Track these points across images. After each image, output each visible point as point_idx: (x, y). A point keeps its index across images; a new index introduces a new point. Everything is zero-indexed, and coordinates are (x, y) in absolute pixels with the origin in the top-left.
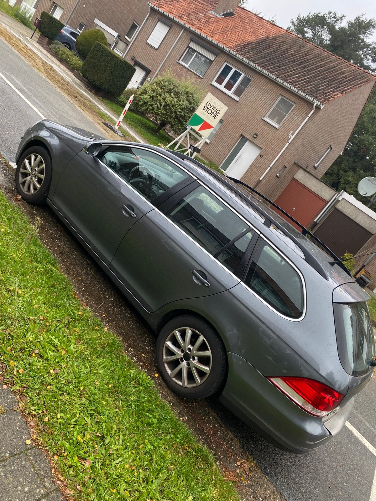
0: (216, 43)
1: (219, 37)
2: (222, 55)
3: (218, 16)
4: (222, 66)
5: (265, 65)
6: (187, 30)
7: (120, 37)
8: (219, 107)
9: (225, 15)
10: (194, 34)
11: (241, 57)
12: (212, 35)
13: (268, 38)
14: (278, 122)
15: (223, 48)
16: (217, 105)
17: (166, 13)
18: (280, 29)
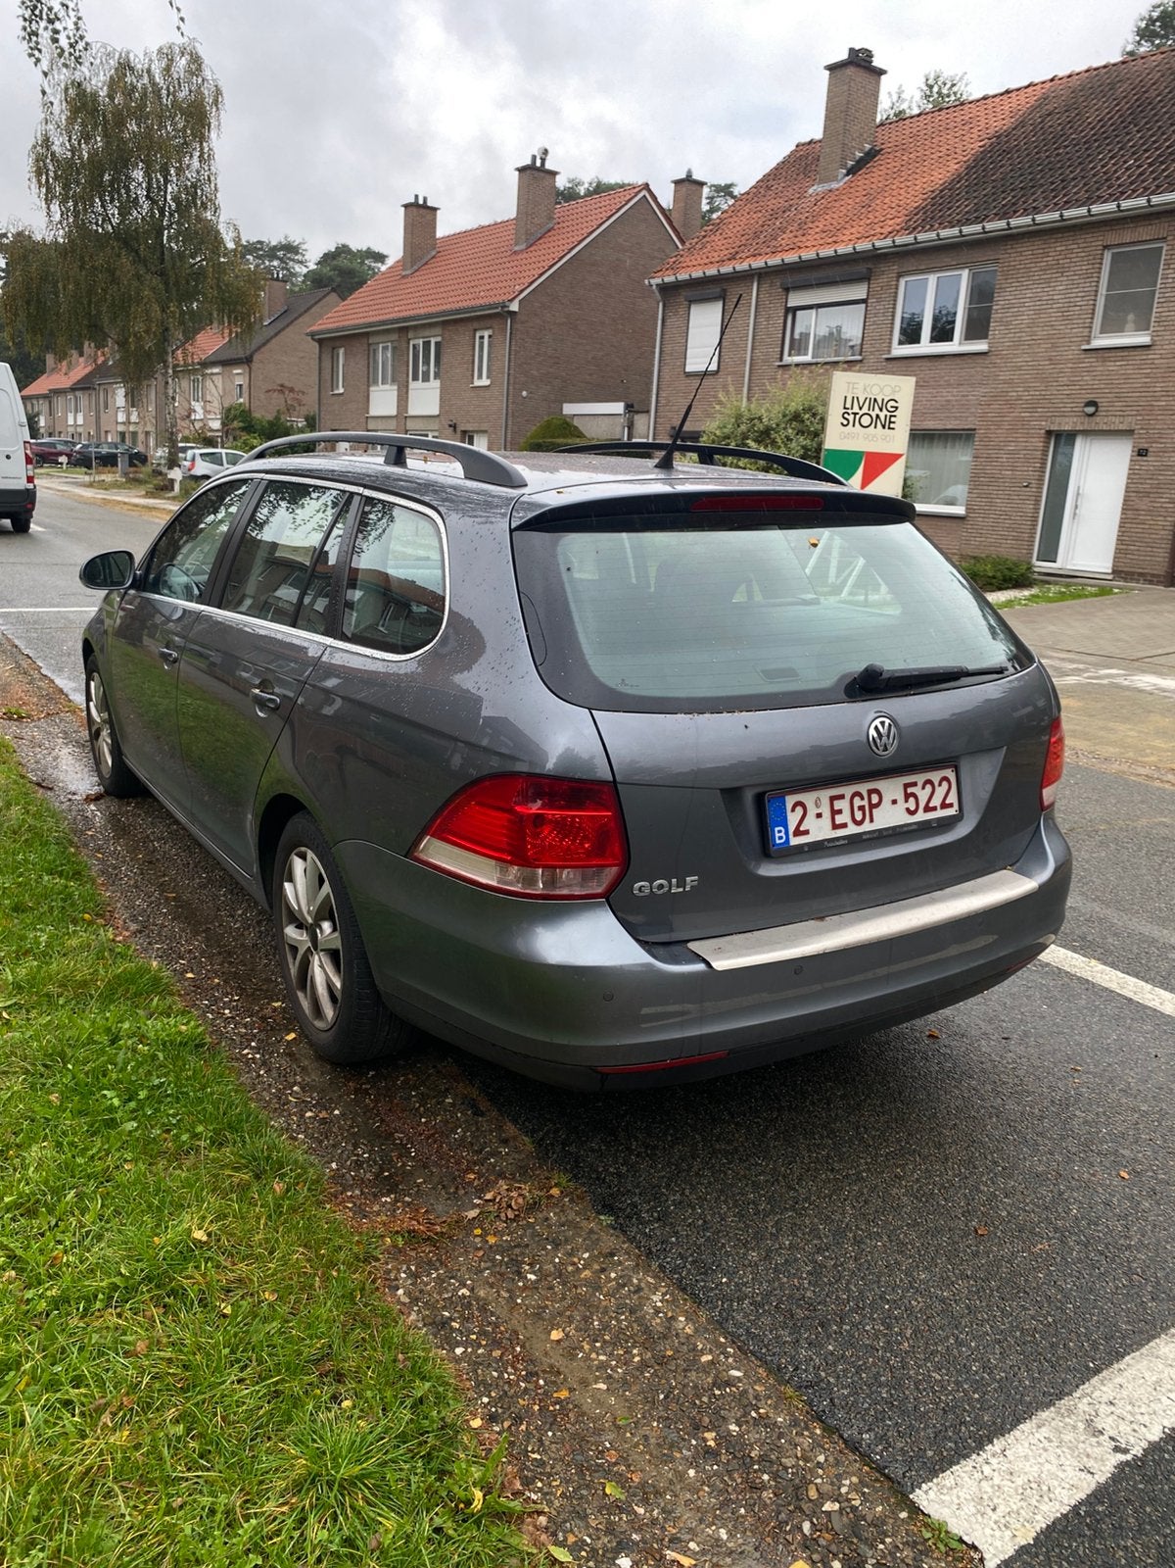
0: (849, 249)
1: (853, 230)
2: (883, 267)
3: (834, 185)
4: (896, 293)
5: (1014, 204)
6: (763, 275)
7: (632, 406)
8: (887, 391)
9: (851, 171)
10: (784, 269)
11: (933, 235)
12: (830, 240)
13: (998, 137)
14: (1143, 325)
15: (875, 249)
16: (875, 390)
17: (697, 274)
18: (1031, 88)
